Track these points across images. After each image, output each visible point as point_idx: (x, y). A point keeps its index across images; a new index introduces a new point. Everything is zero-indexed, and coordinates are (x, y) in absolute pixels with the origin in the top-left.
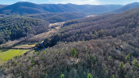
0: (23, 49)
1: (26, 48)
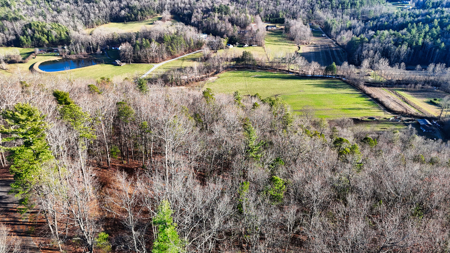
0: (382, 103)
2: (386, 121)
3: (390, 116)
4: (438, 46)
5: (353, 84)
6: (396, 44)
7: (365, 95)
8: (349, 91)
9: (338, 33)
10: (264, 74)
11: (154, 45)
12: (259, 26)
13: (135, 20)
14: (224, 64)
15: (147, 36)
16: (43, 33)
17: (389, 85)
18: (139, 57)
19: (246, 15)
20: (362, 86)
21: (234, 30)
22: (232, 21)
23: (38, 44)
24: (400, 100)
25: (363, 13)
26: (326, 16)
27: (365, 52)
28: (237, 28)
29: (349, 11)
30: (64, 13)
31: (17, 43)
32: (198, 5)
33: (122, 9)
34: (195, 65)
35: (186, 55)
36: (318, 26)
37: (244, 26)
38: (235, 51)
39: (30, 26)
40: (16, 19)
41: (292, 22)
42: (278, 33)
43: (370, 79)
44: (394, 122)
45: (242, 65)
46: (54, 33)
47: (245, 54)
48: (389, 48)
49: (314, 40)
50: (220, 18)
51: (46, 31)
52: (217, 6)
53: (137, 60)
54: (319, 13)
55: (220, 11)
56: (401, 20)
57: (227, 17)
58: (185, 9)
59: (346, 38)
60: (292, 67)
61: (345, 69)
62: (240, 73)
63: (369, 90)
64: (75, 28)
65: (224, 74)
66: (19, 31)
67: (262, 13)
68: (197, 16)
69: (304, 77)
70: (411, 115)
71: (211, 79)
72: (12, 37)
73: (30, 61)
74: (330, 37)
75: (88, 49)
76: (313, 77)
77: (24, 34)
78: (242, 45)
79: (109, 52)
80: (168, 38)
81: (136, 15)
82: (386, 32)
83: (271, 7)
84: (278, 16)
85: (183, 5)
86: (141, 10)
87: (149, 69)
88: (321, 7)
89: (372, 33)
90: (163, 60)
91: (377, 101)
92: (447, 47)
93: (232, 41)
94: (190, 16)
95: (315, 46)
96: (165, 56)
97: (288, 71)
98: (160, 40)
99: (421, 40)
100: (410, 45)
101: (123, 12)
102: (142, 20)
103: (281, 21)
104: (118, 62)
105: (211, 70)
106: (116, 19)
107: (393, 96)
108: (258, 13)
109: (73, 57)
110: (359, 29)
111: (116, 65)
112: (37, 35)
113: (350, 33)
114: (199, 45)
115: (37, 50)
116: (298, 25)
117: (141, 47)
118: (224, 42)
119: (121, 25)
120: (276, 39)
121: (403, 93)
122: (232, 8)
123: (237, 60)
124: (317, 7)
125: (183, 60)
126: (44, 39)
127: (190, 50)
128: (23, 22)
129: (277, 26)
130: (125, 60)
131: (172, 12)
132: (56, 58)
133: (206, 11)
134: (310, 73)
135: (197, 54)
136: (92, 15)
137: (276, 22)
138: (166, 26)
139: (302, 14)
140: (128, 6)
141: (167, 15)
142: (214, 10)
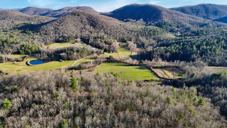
0: (157, 75)
1: (159, 76)
2: (157, 81)
3: (158, 79)
4: (180, 53)
5: (148, 68)
6: (166, 53)
7: (152, 72)
8: (147, 70)
9: (147, 47)
10: (118, 64)
11: (75, 53)
12: (116, 44)
13: (66, 42)
14: (103, 60)
15: (72, 49)
16: (29, 49)
17: (161, 68)
18: (69, 58)
19: (111, 40)
20: (151, 68)
21: (106, 46)
22: (105, 42)
23: (27, 53)
24: (163, 73)
25: (158, 37)
26: (143, 39)
27: (154, 56)
28: (108, 45)
29: (152, 37)
30: (36, 40)
31: (18, 53)
32: (91, 35)
33: (60, 37)
34: (92, 61)
35: (88, 57)
36: (140, 44)
37: (110, 44)
38: (107, 55)
39: (23, 46)
40: (17, 43)
41: (129, 42)
42: (124, 47)
43: (155, 65)
44: (159, 81)
45: (109, 60)
46: (34, 48)
47: (110, 56)
48: (163, 54)
49: (138, 50)
50: (101, 41)
51: (30, 47)
52: (99, 36)
53: (69, 59)
54: (140, 38)
55: (100, 38)
56: (171, 41)
57: (103, 41)
58: (86, 37)
59: (150, 49)
60: (128, 61)
61: (146, 62)
62: (109, 64)
63: (154, 70)
64: (41, 46)
65: (102, 64)
66: (19, 48)
67: (118, 38)
68: (91, 40)
69: (132, 65)
70: (165, 79)
71: (97, 66)
72: (16, 51)
73: (25, 61)
74: (144, 48)
75: (48, 55)
76: (135, 65)
77: (21, 49)
78: (109, 52)
79: (57, 56)
80: (80, 50)
81: (66, 40)
82: (162, 48)
83: (121, 36)
84: (124, 39)
85: (85, 36)
86: (68, 38)
87: (73, 63)
88: (142, 36)
89: (158, 48)
90: (79, 59)
91: (155, 74)
92: (183, 54)
93: (105, 51)
94: (88, 40)
95: (138, 52)
96: (79, 57)
97: (126, 63)
98: (78, 51)
99: (174, 51)
100: (171, 53)
101: (60, 39)
102: (68, 42)
103: (125, 42)
104: (61, 60)
105: (98, 63)
106: (57, 41)
107: (162, 72)
108: (116, 38)
109: (42, 58)
110: (155, 45)
111: (60, 61)
112: (27, 50)
113: (152, 47)
114: (92, 53)
115: (27, 56)
116: (131, 44)
117: (70, 54)
118: (102, 51)
119: (59, 44)
120: (123, 49)
121: (165, 71)
122: (105, 37)
123: (107, 58)
124: (140, 36)
125: (86, 58)
126: (29, 51)
127: (89, 54)
128: (20, 44)
129: (124, 43)
130: (64, 59)
131: (81, 38)
132: (35, 59)
133: (95, 38)
134: (134, 63)
135: (92, 56)
136: (48, 40)
137: (123, 42)
138: (79, 45)
139: (133, 39)
140: (62, 36)
141: (79, 40)
142: (98, 38)
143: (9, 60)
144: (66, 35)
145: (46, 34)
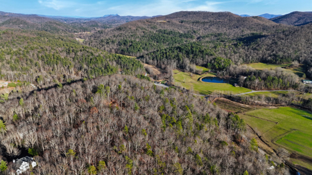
11: (257, 80)
13: (275, 63)
16: (218, 63)
18: (247, 85)
23: (213, 68)
30: (238, 54)
31: (205, 66)
33: (270, 56)
35: (280, 91)
39: (214, 59)
40: (211, 55)
45: (307, 106)
47: (309, 99)
51: (220, 62)
53: (245, 86)
64: (236, 63)
65: (285, 107)
66: (209, 60)
71: (272, 107)
72: (205, 63)
73: (202, 75)
75: (230, 75)
77: (211, 62)
80: (270, 78)
81: (277, 61)
86: (282, 58)
87: (246, 92)
90: (261, 89)
96: (263, 88)
98: (265, 79)
101: (269, 58)
102: (279, 64)
104: (236, 84)
106: (264, 61)
109: (221, 77)
111: (234, 86)
112: (215, 64)
114: (295, 86)
115: (210, 70)
117: (250, 80)
119: (264, 64)
123: (304, 101)
125: (274, 93)
126: (217, 66)
128: (213, 57)
130: (239, 84)
132: (214, 76)
135: (287, 92)
140: (274, 55)
141: (297, 63)
143: (191, 70)
144: (281, 54)
145: (255, 49)
